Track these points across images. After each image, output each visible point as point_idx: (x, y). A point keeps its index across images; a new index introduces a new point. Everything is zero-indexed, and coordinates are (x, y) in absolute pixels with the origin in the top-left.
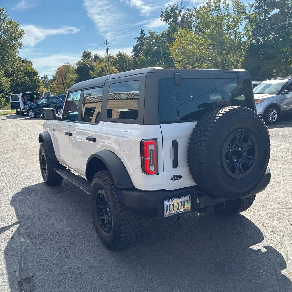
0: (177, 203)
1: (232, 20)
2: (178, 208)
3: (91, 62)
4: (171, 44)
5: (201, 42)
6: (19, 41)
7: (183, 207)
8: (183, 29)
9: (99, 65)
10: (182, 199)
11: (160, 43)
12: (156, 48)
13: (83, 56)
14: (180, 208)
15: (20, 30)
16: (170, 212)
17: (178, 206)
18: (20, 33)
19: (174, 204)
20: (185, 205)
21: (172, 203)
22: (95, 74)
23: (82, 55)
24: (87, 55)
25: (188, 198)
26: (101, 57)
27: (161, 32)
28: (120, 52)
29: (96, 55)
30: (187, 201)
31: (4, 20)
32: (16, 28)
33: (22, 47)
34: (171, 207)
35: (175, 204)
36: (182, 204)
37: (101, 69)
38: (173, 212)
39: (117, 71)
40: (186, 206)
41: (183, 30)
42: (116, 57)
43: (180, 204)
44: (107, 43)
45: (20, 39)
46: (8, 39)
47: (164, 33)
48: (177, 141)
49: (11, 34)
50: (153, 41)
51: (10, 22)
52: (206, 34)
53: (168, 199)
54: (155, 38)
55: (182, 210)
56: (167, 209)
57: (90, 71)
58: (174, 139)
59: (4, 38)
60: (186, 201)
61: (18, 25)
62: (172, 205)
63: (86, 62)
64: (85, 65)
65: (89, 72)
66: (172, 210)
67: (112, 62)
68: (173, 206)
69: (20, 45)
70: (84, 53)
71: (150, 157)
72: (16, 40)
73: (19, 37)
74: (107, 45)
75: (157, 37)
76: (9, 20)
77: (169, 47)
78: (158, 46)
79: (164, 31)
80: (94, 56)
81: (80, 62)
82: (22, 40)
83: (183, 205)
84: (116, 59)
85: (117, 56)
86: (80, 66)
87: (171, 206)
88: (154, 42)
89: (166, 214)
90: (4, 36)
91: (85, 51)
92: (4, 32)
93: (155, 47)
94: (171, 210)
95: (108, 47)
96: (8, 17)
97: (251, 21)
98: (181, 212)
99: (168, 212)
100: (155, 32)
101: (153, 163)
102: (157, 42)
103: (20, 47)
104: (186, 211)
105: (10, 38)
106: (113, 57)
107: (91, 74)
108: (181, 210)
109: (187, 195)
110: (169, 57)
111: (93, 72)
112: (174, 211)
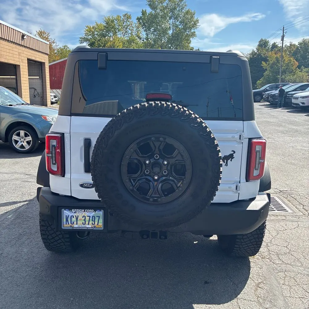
0: (83, 216)
2: (84, 222)
3: (266, 52)
6: (193, 31)
7: (92, 223)
9: (274, 55)
10: (91, 213)
13: (259, 45)
14: (87, 223)
15: (195, 20)
16: (71, 224)
17: (85, 220)
18: (195, 22)
19: (78, 216)
20: (94, 221)
21: (75, 214)
22: (268, 65)
23: (258, 43)
24: (263, 44)
25: (101, 213)
26: (280, 46)
28: (305, 39)
29: (275, 43)
30: (99, 217)
31: (182, 10)
32: (192, 17)
33: (195, 37)
34: (74, 219)
35: (80, 218)
36: (91, 218)
37: (276, 60)
38: (75, 226)
39: (295, 62)
40: (96, 223)
42: (298, 46)
43: (87, 218)
44: (283, 29)
45: (194, 29)
46: (183, 29)
48: (92, 139)
49: (186, 24)
51: (187, 13)
53: (70, 208)
55: (90, 226)
56: (67, 220)
57: (263, 62)
58: (87, 137)
59: (180, 29)
60: (97, 216)
61: (194, 14)
62: (75, 217)
63: (261, 52)
64: (259, 55)
65: (261, 63)
66: (75, 223)
67: (292, 52)
68: (77, 219)
69: (193, 35)
70: (260, 42)
71: (52, 154)
72: (190, 30)
73: (193, 27)
74: (283, 31)
76: (187, 10)
80: (271, 45)
81: (254, 52)
82: (195, 30)
83: (92, 221)
84: (297, 48)
85: (300, 44)
86: (253, 56)
87: (73, 217)
89: (66, 226)
90: (180, 27)
91: (262, 39)
92: (181, 22)
94: (73, 222)
95: (284, 33)
96: (185, 7)
98: (87, 228)
99: (69, 224)
101: (55, 162)
103: (192, 37)
104: (94, 229)
105: (185, 29)
106: (294, 45)
107: (263, 65)
108: (88, 226)
109: (98, 209)
111: (266, 63)
112: (77, 224)
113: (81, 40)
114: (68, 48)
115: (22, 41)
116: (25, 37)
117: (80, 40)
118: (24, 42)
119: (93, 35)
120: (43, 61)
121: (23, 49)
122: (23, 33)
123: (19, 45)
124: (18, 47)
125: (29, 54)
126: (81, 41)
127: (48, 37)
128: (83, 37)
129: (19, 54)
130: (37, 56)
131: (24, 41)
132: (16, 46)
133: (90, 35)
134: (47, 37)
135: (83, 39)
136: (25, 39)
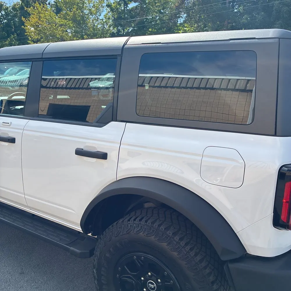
1: (93, 5)
4: (27, 19)
5: (61, 23)
8: (40, 4)
11: (11, 16)
12: (6, 21)
27: (12, 4)
41: (40, 6)
47: (15, 5)
50: (2, 12)
52: (68, 14)
54: (4, 10)
75: (7, 9)
77: (24, 22)
78: (8, 20)
79: (15, 3)
88: (3, 14)
93: (4, 20)
97: (112, 10)
100: (4, 3)
102: (7, 14)
110: (25, 34)
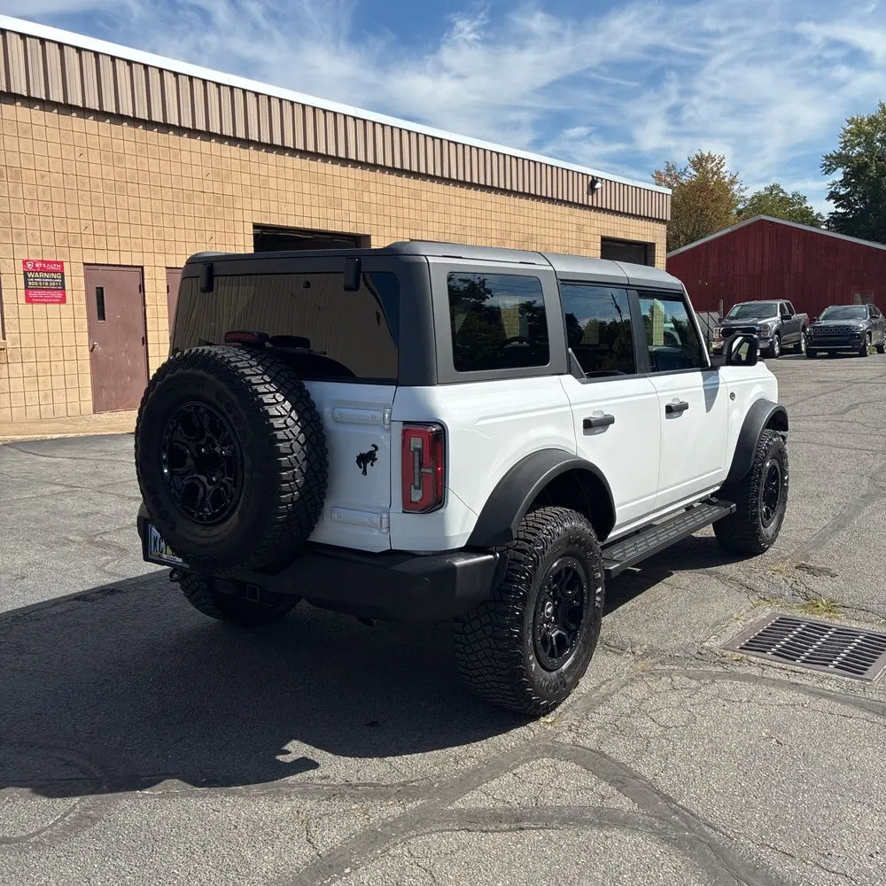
113: (828, 163)
114: (782, 192)
115: (590, 197)
116: (598, 186)
117: (825, 165)
118: (595, 200)
119: (869, 143)
120: (649, 240)
121: (593, 214)
122: (593, 177)
123: (582, 206)
124: (577, 211)
125: (607, 225)
126: (830, 165)
127: (718, 169)
128: (834, 155)
129: (580, 228)
130: (633, 229)
131: (595, 195)
132: (573, 210)
133: (858, 144)
134: (715, 169)
135: (835, 158)
136: (599, 191)
